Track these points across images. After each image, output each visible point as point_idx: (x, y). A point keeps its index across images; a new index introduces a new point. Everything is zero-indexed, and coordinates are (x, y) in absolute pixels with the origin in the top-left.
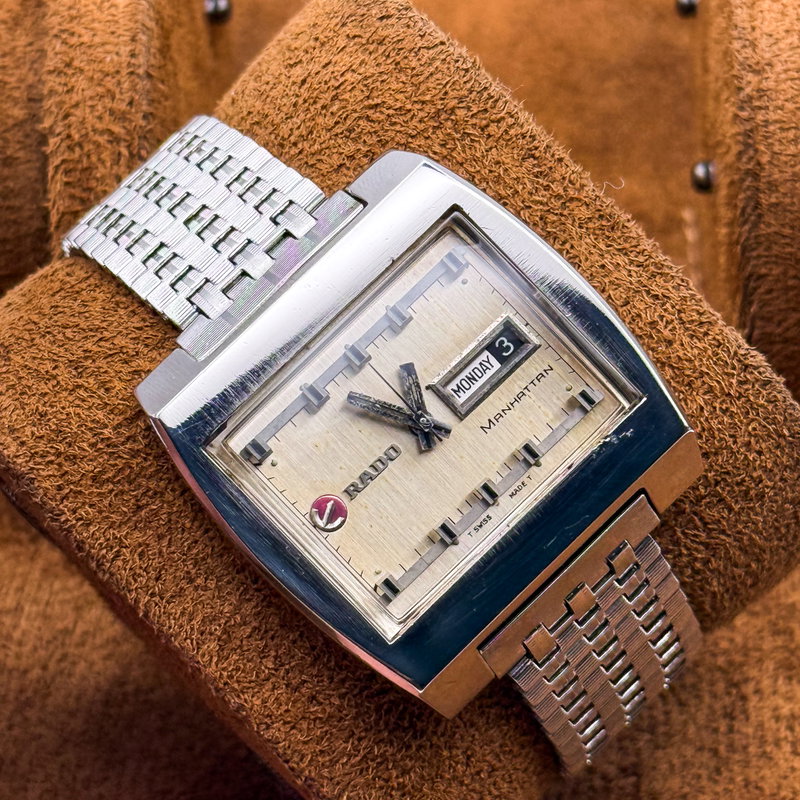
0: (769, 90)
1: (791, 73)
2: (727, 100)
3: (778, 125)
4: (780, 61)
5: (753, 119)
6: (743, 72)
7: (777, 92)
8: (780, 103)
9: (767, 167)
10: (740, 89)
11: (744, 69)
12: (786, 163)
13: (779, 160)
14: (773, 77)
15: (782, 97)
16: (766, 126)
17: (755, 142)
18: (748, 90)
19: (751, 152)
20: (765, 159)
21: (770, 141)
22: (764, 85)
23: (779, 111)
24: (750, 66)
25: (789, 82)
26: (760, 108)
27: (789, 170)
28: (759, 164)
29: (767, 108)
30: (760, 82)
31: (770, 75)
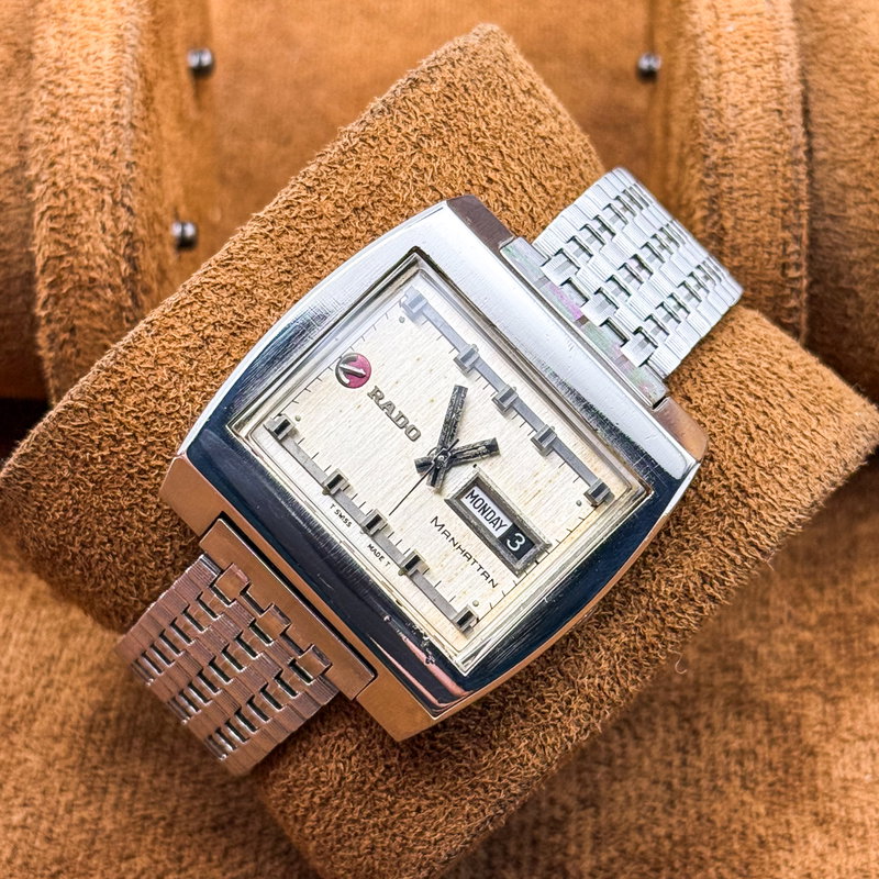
0: (734, 158)
1: (754, 143)
2: (692, 167)
3: (742, 192)
4: (745, 131)
5: (718, 185)
6: (709, 141)
7: (741, 160)
8: (744, 171)
9: (730, 232)
10: (706, 157)
11: (710, 138)
12: (748, 228)
13: (741, 225)
14: (738, 146)
15: (746, 165)
16: (730, 193)
17: (719, 208)
18: (714, 158)
19: (716, 217)
20: (728, 224)
21: (734, 207)
22: (729, 153)
23: (743, 179)
24: (716, 135)
25: (753, 152)
26: (724, 175)
27: (752, 235)
28: (723, 228)
29: (732, 175)
30: (725, 150)
31: (734, 144)
